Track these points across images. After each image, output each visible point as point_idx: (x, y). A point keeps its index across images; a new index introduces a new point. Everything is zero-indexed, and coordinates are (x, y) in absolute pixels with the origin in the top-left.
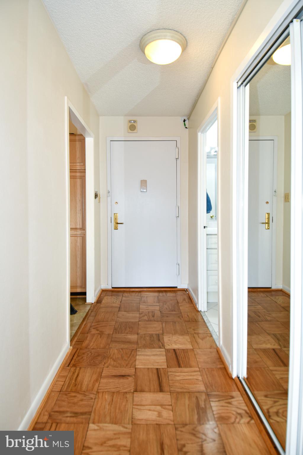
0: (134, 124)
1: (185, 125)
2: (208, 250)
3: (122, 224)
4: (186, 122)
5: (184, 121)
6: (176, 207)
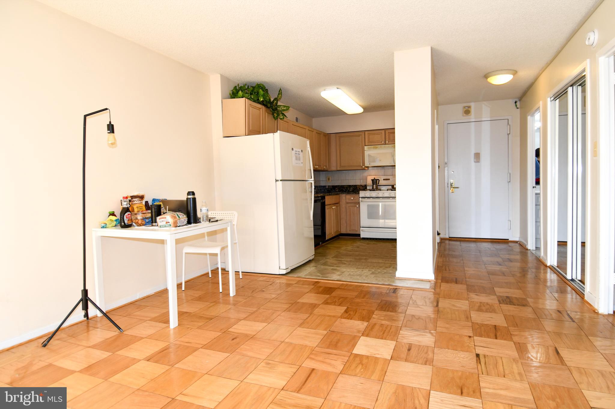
0: (468, 109)
1: (516, 106)
2: (537, 206)
3: (457, 188)
4: (517, 103)
5: (516, 102)
6: (508, 173)
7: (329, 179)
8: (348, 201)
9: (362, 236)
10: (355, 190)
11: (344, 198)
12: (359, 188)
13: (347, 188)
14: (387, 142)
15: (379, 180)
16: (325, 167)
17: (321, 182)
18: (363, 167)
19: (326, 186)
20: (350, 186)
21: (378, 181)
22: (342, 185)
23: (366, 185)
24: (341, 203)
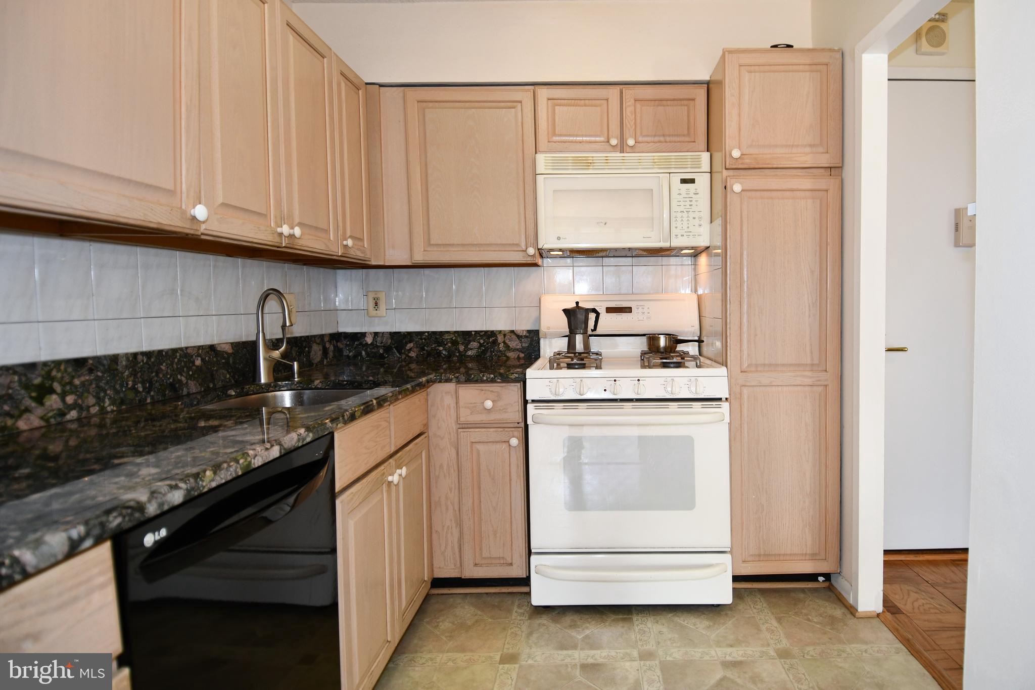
0: (942, 23)
7: (376, 304)
8: (466, 416)
9: (539, 598)
10: (488, 354)
11: (449, 401)
12: (504, 342)
13: (455, 343)
14: (631, 142)
15: (598, 314)
16: (350, 242)
17: (342, 316)
18: (531, 251)
19: (363, 335)
20: (467, 336)
21: (592, 316)
22: (434, 333)
23: (537, 332)
24: (432, 430)
